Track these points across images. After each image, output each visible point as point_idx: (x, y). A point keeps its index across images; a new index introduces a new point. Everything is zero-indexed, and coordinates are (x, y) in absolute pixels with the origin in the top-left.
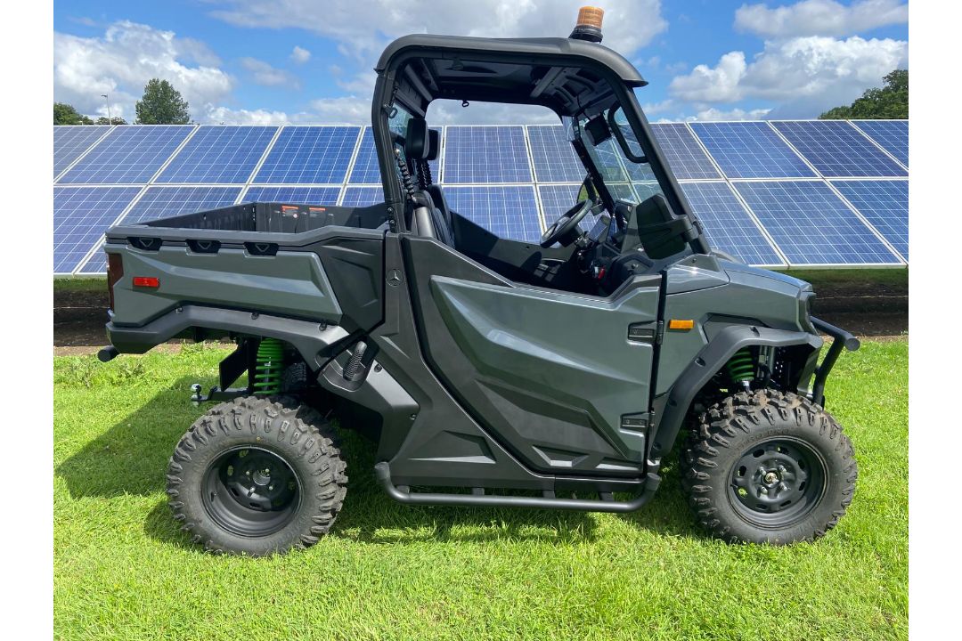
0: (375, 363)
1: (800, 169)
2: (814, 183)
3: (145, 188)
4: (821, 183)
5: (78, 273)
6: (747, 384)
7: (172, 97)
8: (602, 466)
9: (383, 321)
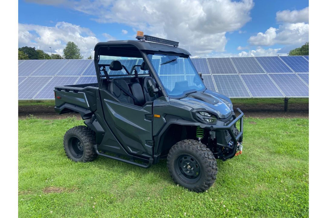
0: (96, 120)
5: (33, 99)
6: (200, 139)
7: (75, 47)
8: (143, 155)
9: (96, 110)
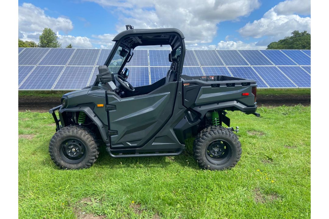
1: (245, 63)
2: (248, 67)
3: (35, 66)
4: (250, 67)
